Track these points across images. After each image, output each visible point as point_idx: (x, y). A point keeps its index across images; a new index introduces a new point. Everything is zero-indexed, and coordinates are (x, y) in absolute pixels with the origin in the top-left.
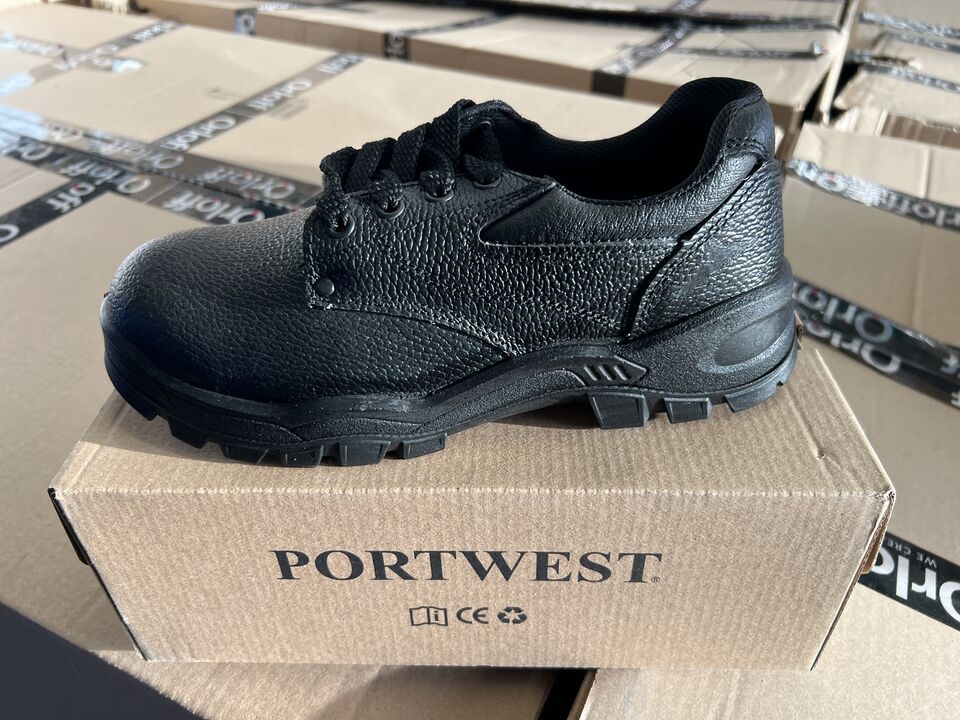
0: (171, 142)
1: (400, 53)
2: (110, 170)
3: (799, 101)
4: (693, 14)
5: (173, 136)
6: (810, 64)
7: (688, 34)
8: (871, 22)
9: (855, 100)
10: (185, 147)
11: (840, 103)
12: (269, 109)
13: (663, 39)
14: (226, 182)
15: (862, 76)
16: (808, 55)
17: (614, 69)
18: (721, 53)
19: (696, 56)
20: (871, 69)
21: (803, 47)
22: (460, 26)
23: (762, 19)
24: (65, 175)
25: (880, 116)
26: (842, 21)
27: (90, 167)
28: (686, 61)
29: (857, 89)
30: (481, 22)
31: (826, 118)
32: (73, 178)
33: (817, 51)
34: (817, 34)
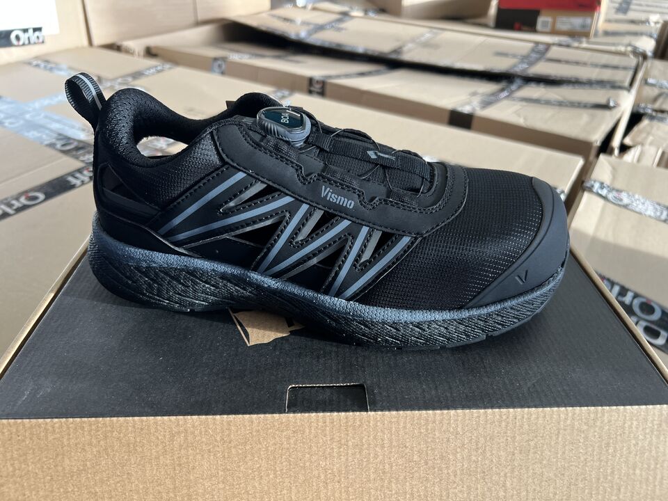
1: (319, 91)
3: (597, 138)
4: (524, 74)
6: (607, 113)
7: (520, 88)
8: (652, 85)
9: (639, 139)
11: (628, 141)
13: (502, 90)
15: (645, 123)
16: (606, 107)
17: (466, 109)
18: (543, 102)
19: (524, 103)
20: (652, 118)
21: (603, 101)
22: (362, 74)
23: (573, 80)
24: (83, 161)
25: (657, 153)
26: (631, 84)
28: (517, 106)
29: (640, 132)
30: (377, 73)
31: (616, 152)
32: (87, 163)
33: (612, 104)
34: (612, 93)
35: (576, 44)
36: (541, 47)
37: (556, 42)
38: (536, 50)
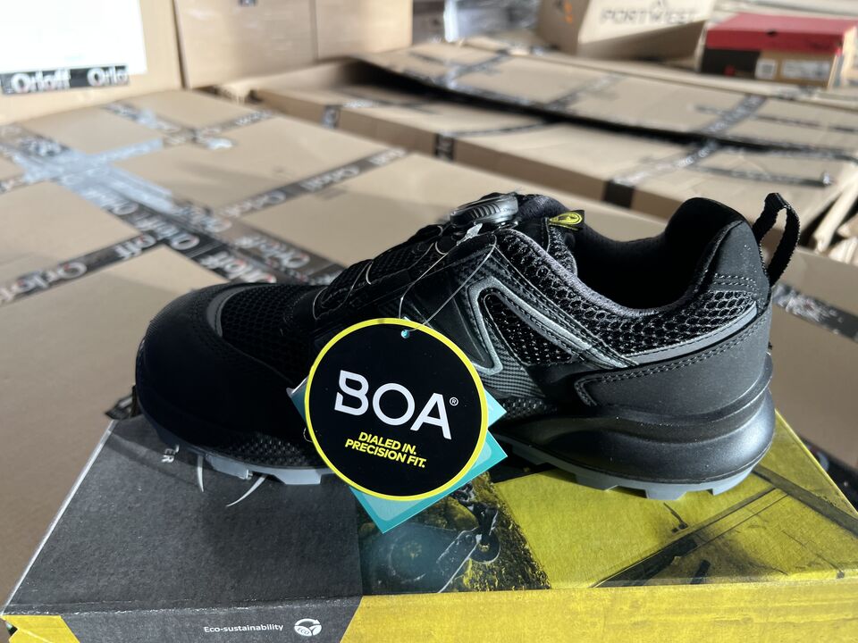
0: (227, 210)
1: (447, 151)
2: (173, 228)
6: (818, 192)
7: (712, 153)
10: (238, 215)
12: (317, 190)
14: (256, 249)
16: (819, 184)
18: (735, 174)
19: (710, 175)
21: (815, 175)
22: (507, 130)
23: (785, 145)
24: (138, 229)
27: (159, 225)
28: (698, 178)
30: (529, 128)
31: (823, 245)
32: (143, 232)
33: (826, 180)
34: (835, 164)
35: (804, 97)
36: (754, 101)
37: (776, 94)
38: (746, 104)
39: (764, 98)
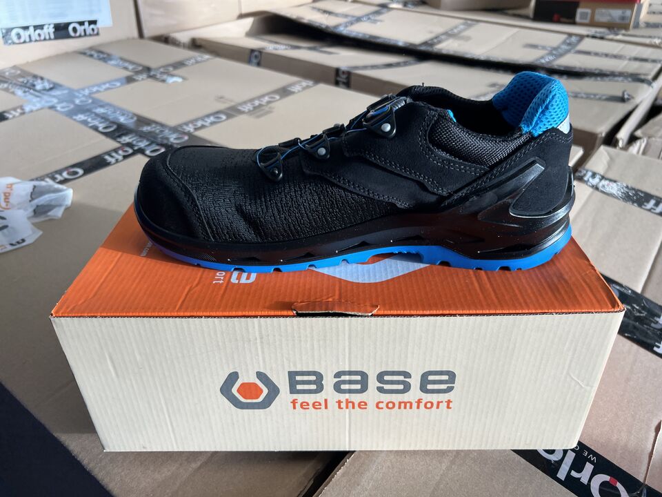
0: (185, 127)
1: (345, 81)
2: (145, 141)
5: (187, 124)
6: (621, 105)
10: (192, 130)
12: (250, 111)
15: (661, 116)
16: (622, 100)
21: (619, 94)
22: (389, 66)
23: (597, 72)
24: (119, 142)
26: (655, 78)
27: (134, 138)
29: (655, 124)
30: (405, 64)
31: (622, 144)
32: (123, 144)
33: (626, 96)
36: (574, 39)
37: (590, 34)
38: (568, 41)
39: (582, 37)
